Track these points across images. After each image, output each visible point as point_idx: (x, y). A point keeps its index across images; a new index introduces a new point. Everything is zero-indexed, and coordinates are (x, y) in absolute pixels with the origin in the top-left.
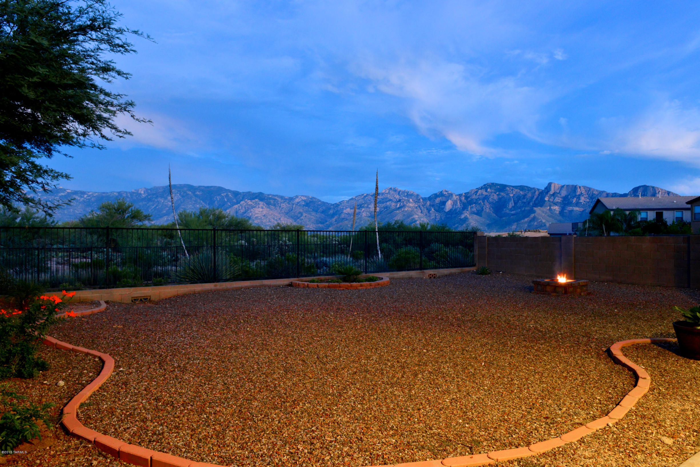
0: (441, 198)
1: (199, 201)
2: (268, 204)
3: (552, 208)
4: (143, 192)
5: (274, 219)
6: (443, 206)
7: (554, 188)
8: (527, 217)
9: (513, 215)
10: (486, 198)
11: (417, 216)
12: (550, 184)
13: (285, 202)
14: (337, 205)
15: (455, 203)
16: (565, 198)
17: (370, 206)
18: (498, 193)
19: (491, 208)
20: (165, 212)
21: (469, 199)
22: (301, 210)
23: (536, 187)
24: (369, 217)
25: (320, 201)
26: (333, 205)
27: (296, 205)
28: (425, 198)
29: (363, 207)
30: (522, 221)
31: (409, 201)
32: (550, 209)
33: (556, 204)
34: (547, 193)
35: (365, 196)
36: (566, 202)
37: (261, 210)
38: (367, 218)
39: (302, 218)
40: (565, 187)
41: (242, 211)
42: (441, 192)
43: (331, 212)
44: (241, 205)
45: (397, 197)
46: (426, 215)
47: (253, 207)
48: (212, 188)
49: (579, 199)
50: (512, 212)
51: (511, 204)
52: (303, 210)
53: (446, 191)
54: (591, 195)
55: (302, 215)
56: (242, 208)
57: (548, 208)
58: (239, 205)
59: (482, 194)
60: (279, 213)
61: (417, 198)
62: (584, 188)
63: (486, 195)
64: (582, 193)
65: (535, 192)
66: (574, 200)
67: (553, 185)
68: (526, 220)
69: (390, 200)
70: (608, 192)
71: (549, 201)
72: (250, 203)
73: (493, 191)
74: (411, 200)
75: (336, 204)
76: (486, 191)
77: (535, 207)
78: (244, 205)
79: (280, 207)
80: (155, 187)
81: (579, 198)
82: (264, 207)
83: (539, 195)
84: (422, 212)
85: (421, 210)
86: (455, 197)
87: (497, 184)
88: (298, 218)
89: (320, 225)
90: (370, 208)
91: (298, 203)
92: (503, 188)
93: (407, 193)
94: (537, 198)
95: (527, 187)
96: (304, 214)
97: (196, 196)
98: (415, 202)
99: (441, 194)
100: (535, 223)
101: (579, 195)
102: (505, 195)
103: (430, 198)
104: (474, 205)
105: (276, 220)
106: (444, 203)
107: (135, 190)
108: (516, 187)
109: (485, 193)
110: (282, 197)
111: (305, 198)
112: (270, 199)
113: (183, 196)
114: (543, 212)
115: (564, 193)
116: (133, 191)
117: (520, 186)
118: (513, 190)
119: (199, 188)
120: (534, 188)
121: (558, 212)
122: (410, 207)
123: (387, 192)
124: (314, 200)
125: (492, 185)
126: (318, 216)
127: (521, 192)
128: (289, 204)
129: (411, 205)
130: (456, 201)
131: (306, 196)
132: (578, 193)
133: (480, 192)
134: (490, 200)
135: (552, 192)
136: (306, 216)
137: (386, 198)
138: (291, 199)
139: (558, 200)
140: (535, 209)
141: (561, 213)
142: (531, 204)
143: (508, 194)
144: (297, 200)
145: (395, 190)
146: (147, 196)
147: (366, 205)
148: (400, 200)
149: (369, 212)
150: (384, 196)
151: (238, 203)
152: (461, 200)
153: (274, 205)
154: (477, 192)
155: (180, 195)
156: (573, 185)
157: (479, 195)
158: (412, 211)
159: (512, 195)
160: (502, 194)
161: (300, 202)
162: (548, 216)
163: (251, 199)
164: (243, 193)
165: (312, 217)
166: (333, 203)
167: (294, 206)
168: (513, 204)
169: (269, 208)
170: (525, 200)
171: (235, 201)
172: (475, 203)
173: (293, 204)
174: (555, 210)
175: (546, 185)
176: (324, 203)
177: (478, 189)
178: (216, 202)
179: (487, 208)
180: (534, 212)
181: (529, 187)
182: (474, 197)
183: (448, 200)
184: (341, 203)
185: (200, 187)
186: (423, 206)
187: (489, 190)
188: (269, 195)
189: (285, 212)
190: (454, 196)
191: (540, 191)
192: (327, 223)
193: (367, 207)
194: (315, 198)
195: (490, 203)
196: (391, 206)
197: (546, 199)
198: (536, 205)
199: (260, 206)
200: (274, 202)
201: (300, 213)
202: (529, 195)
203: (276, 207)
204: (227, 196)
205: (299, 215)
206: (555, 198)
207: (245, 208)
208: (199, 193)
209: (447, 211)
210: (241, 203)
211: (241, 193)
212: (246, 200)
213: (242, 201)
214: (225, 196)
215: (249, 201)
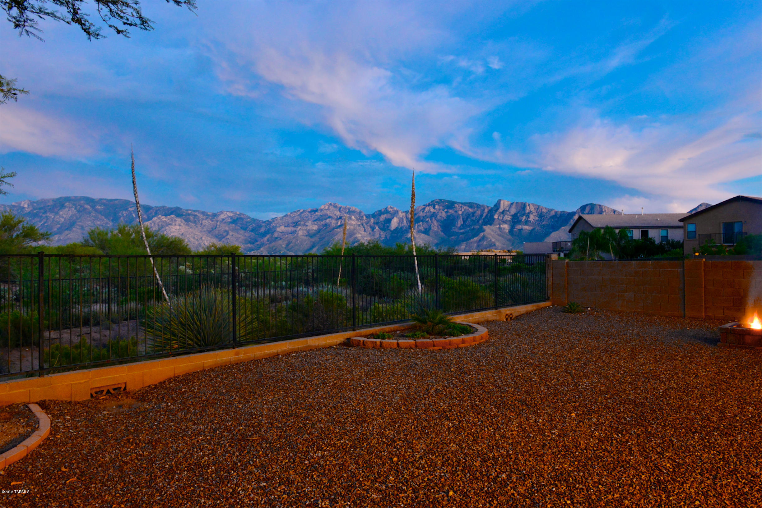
0: (385, 215)
1: (100, 216)
2: (187, 221)
3: (501, 226)
4: (26, 206)
5: (194, 238)
6: (388, 225)
7: (504, 205)
8: (476, 237)
9: (462, 233)
10: (434, 215)
11: (360, 235)
12: (499, 202)
13: (207, 218)
14: (269, 223)
15: (401, 221)
16: (515, 216)
17: (307, 224)
18: (446, 210)
19: (439, 227)
20: (55, 230)
21: (416, 217)
22: (227, 228)
23: (486, 204)
24: (307, 236)
25: (249, 218)
26: (265, 222)
27: (221, 222)
28: (369, 215)
29: (300, 225)
30: (472, 240)
31: (351, 218)
32: (500, 228)
33: (505, 222)
34: (496, 210)
35: (302, 213)
36: (515, 220)
37: (178, 227)
38: (304, 237)
39: (228, 237)
40: (515, 204)
41: (154, 229)
42: (386, 209)
43: (263, 230)
44: (153, 222)
45: (338, 213)
46: (370, 233)
47: (168, 224)
48: (117, 202)
49: (529, 217)
50: (462, 231)
51: (460, 222)
52: (229, 228)
53: (392, 208)
54: (540, 213)
55: (228, 234)
57: (498, 226)
58: (150, 221)
59: (430, 211)
60: (201, 232)
61: (360, 215)
62: (533, 206)
63: (434, 213)
64: (531, 211)
65: (484, 210)
66: (524, 218)
67: (502, 203)
68: (475, 239)
69: (330, 217)
70: (557, 210)
71: (498, 218)
72: (165, 219)
73: (441, 208)
74: (353, 217)
75: (268, 221)
76: (434, 208)
77: (484, 225)
78: (157, 221)
79: (201, 224)
80: (42, 200)
81: (528, 215)
82: (182, 224)
83: (488, 212)
84: (365, 231)
85: (364, 228)
86: (401, 215)
87: (445, 201)
88: (224, 237)
89: (249, 245)
90: (307, 226)
91: (223, 220)
92: (451, 205)
93: (349, 210)
94: (486, 216)
95: (476, 204)
96: (231, 233)
97: (96, 210)
98: (358, 220)
99: (386, 211)
100: (485, 243)
101: (529, 213)
102: (453, 212)
103: (374, 216)
104: (421, 223)
105: (197, 240)
106: (389, 221)
107: (17, 203)
108: (465, 204)
109: (432, 210)
110: (203, 213)
111: (232, 215)
112: (189, 215)
113: (79, 211)
114: (493, 230)
115: (513, 211)
116: (13, 204)
117: (470, 203)
118: (461, 207)
119: (100, 201)
120: (483, 206)
121: (507, 231)
122: (351, 225)
123: (327, 208)
124: (242, 216)
125: (440, 202)
126: (247, 234)
127: (470, 210)
128: (212, 221)
129: (353, 222)
130: (402, 218)
131: (232, 212)
132: (527, 211)
133: (427, 209)
134: (438, 217)
135: (501, 210)
136: (232, 235)
137: (326, 215)
138: (215, 215)
139: (508, 218)
140: (484, 227)
141: (511, 231)
142: (480, 222)
143: (456, 212)
144: (222, 217)
145: (335, 206)
146: (32, 210)
147: (302, 223)
148: (341, 218)
149: (306, 230)
150: (323, 213)
151: (149, 219)
152: (407, 218)
153: (195, 222)
154: (424, 209)
155: (76, 209)
156: (522, 203)
157: (426, 213)
158: (354, 229)
159: (460, 213)
160: (450, 211)
161: (225, 218)
162: (498, 235)
163: (166, 215)
164: (156, 207)
165: (240, 236)
166: (264, 220)
167: (219, 223)
168: (462, 222)
169: (187, 225)
170: (474, 218)
171: (145, 217)
172: (422, 221)
173: (217, 221)
174: (504, 228)
175: (496, 202)
176: (254, 220)
177: (426, 206)
178: (122, 218)
179: (435, 226)
180: (483, 231)
181: (478, 204)
182: (421, 214)
183: (393, 218)
184: (273, 220)
185: (101, 199)
186: (367, 224)
187: (437, 207)
188: (187, 210)
189: (207, 230)
190: (400, 213)
191: (489, 208)
192: (258, 243)
193: (304, 225)
194: (243, 214)
195: (438, 221)
196: (331, 223)
197: (496, 217)
198: (486, 223)
199: (178, 223)
200: (194, 218)
201: (226, 231)
202: (479, 212)
203: (196, 224)
204: (136, 211)
205: (225, 234)
206: (504, 216)
207: (159, 225)
208: (100, 207)
209: (392, 229)
210: (153, 220)
211: (153, 207)
212: (160, 216)
213: (154, 216)
214: (133, 211)
215: (163, 217)
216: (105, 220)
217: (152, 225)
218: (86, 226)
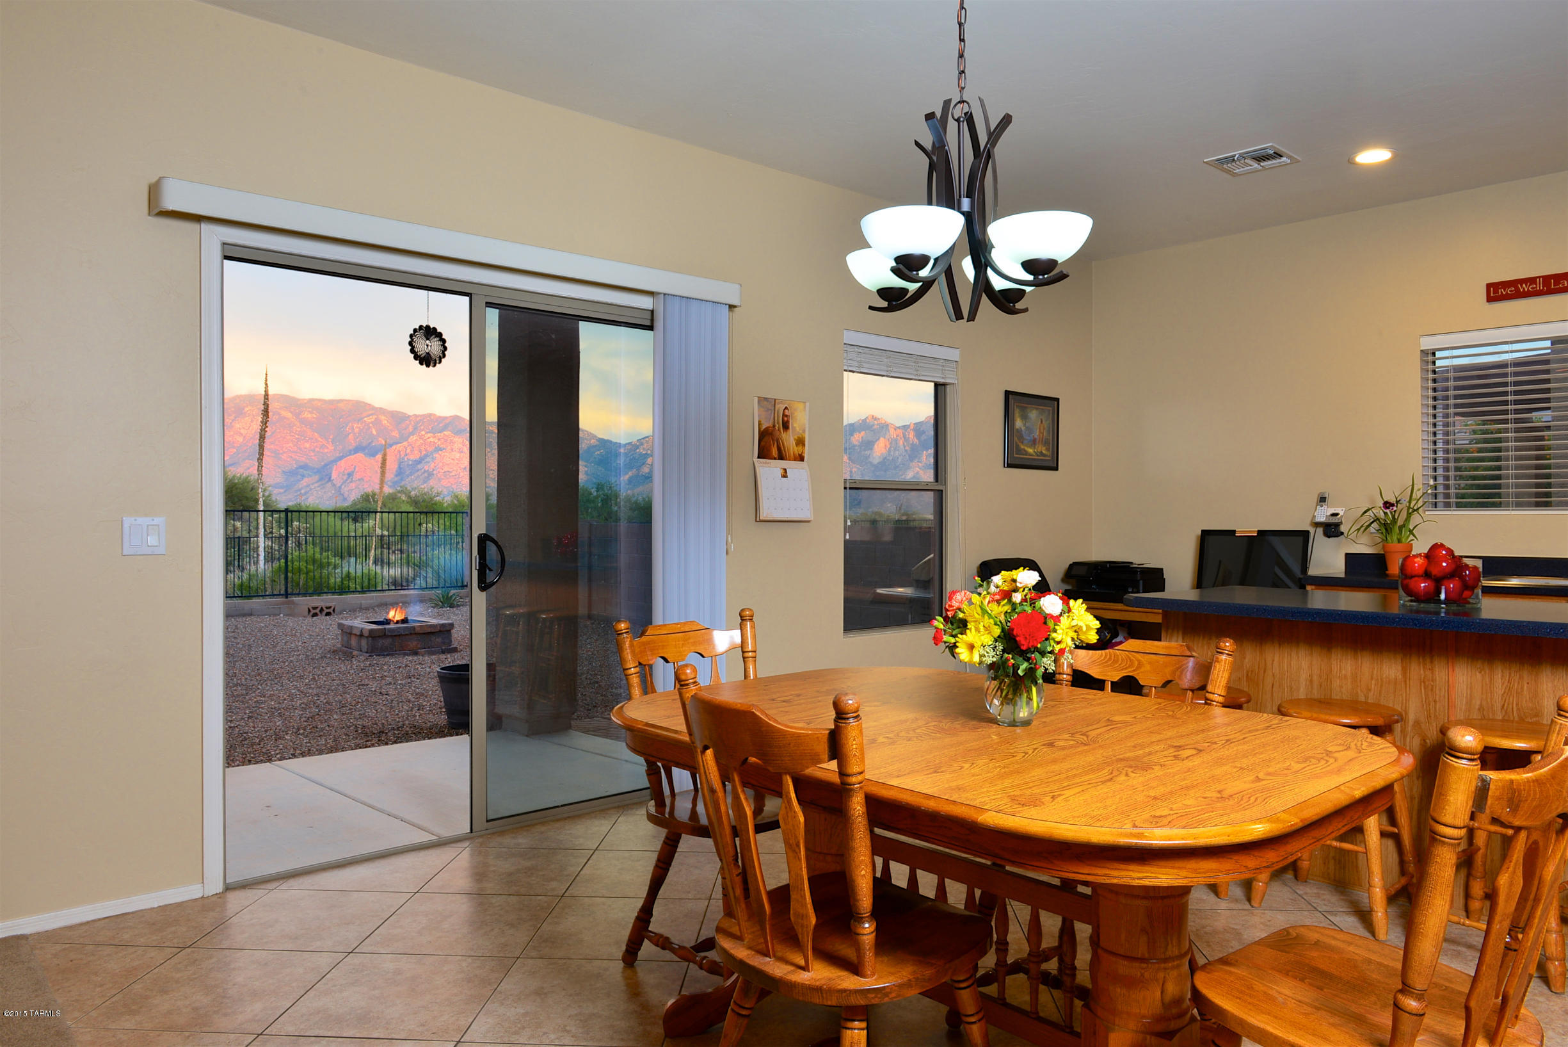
0: (863, 433)
1: (309, 433)
6: (868, 452)
14: (633, 447)
15: (893, 444)
25: (594, 437)
26: (625, 445)
41: (412, 458)
42: (864, 420)
43: (620, 461)
44: (410, 444)
47: (438, 449)
48: (342, 404)
53: (876, 418)
56: (412, 451)
58: (405, 443)
72: (432, 440)
78: (418, 443)
86: (893, 433)
97: (303, 422)
99: (864, 425)
106: (869, 445)
119: (310, 404)
126: (589, 470)
130: (896, 440)
151: (403, 438)
152: (906, 439)
163: (434, 431)
164: (416, 416)
166: (624, 442)
171: (395, 434)
176: (603, 442)
178: (351, 436)
183: (878, 439)
185: (312, 400)
190: (892, 430)
199: (456, 446)
204: (377, 421)
207: (420, 451)
208: (309, 416)
209: (876, 462)
210: (410, 440)
211: (409, 416)
212: (423, 433)
213: (412, 434)
214: (372, 423)
215: (429, 435)
216: (320, 439)
217: (408, 451)
218: (284, 452)
